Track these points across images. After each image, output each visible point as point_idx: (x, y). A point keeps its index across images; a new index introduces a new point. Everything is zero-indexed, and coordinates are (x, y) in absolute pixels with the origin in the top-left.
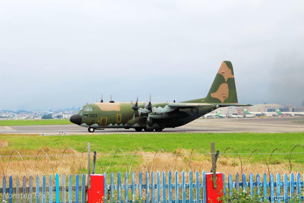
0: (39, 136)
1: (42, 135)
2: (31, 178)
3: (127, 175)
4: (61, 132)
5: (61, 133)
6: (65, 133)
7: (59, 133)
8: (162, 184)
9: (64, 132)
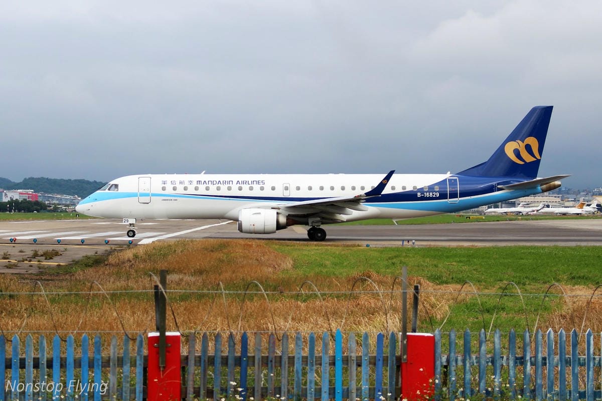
0: (360, 248)
1: (367, 246)
2: (286, 336)
3: (483, 336)
4: (406, 240)
5: (406, 243)
6: (413, 243)
7: (401, 243)
8: (557, 358)
9: (412, 240)
